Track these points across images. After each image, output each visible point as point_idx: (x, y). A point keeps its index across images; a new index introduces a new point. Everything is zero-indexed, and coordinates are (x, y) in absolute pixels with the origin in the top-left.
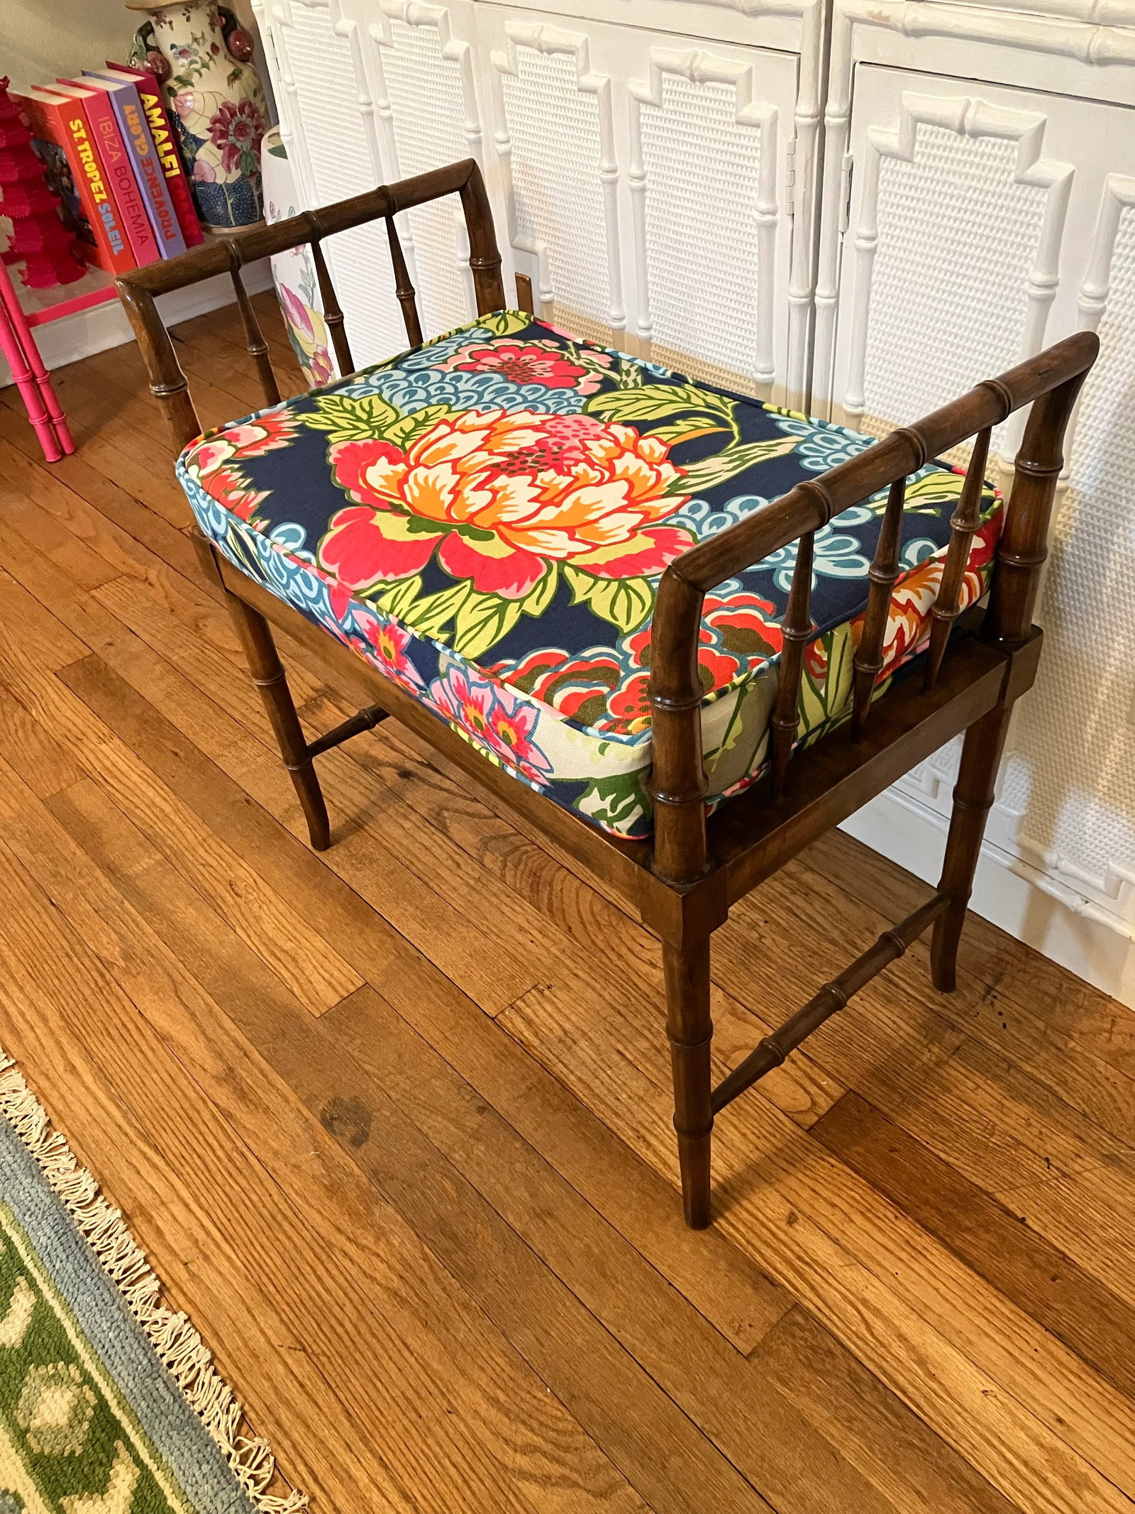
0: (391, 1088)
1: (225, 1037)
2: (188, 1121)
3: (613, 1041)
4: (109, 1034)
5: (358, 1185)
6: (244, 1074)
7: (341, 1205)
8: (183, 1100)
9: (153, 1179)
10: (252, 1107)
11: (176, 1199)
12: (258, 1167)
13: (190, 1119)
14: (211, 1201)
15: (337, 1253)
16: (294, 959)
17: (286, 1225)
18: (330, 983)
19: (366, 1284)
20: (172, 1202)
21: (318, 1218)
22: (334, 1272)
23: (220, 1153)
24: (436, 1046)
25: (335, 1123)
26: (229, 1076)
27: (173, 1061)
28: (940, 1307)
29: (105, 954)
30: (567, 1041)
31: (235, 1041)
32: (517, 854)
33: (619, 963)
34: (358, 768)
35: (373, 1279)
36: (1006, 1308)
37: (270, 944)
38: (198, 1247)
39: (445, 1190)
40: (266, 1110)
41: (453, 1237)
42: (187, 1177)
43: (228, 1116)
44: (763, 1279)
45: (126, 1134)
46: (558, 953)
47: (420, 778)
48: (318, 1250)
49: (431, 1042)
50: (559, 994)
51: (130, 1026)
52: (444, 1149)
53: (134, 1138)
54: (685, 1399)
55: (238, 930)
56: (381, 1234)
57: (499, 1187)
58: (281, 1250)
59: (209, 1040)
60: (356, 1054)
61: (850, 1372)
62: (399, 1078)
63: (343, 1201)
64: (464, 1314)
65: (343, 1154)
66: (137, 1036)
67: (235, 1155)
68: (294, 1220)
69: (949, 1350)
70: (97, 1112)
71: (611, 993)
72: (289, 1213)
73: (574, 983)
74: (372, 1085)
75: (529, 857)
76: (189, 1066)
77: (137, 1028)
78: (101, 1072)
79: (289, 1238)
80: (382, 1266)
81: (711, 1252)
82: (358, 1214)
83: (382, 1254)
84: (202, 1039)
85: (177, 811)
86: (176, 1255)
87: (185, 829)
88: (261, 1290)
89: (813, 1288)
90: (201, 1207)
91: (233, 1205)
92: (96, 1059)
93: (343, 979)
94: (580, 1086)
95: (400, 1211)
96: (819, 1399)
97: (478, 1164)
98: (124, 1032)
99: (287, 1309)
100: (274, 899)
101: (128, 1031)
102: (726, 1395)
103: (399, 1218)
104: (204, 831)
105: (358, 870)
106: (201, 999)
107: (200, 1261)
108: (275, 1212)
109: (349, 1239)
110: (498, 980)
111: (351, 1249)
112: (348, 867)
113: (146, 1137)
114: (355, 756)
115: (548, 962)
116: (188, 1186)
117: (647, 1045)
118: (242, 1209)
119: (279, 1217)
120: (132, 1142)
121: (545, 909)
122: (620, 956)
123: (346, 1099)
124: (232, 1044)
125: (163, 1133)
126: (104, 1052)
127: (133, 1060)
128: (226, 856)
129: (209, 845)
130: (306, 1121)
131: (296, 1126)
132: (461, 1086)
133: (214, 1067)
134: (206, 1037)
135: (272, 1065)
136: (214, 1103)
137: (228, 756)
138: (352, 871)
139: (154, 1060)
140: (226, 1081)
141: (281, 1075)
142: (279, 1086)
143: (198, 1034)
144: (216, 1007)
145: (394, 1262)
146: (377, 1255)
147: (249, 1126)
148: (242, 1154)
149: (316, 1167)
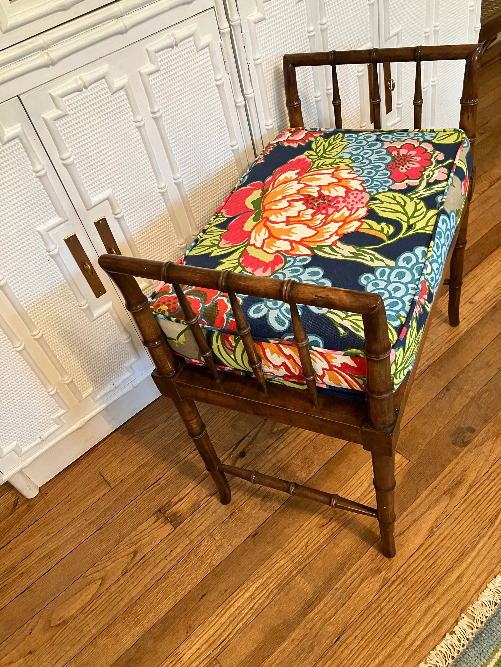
0: (443, 423)
1: (426, 501)
2: (479, 504)
5: (493, 426)
6: (446, 486)
8: (467, 511)
10: (464, 478)
12: (495, 466)
13: (477, 504)
23: (492, 484)
24: (419, 410)
26: (450, 492)
27: (445, 522)
29: (377, 587)
31: (428, 495)
39: (487, 396)
40: (464, 471)
43: (471, 487)
44: (495, 308)
45: (493, 533)
47: (247, 447)
49: (417, 412)
51: (426, 553)
52: (469, 399)
53: (493, 529)
57: (481, 379)
59: (429, 508)
60: (428, 440)
62: (438, 421)
65: (480, 435)
66: (433, 546)
67: (491, 478)
70: (484, 552)
74: (443, 430)
76: (446, 513)
84: (429, 512)
85: (259, 578)
87: (276, 567)
92: (451, 565)
94: (429, 361)
97: (473, 387)
98: (431, 555)
101: (430, 553)
105: (313, 463)
112: (310, 469)
120: (496, 529)
123: (452, 439)
124: (430, 496)
125: (488, 514)
126: (446, 562)
127: (448, 545)
128: (301, 535)
129: (290, 548)
130: (467, 452)
131: (470, 456)
132: (437, 398)
133: (445, 501)
134: (428, 510)
135: (439, 475)
136: (466, 494)
137: (211, 560)
138: (314, 466)
139: (446, 533)
140: (452, 493)
141: (444, 469)
142: (451, 468)
143: (427, 514)
144: (408, 511)
147: (475, 476)
148: (490, 475)
149: (488, 444)
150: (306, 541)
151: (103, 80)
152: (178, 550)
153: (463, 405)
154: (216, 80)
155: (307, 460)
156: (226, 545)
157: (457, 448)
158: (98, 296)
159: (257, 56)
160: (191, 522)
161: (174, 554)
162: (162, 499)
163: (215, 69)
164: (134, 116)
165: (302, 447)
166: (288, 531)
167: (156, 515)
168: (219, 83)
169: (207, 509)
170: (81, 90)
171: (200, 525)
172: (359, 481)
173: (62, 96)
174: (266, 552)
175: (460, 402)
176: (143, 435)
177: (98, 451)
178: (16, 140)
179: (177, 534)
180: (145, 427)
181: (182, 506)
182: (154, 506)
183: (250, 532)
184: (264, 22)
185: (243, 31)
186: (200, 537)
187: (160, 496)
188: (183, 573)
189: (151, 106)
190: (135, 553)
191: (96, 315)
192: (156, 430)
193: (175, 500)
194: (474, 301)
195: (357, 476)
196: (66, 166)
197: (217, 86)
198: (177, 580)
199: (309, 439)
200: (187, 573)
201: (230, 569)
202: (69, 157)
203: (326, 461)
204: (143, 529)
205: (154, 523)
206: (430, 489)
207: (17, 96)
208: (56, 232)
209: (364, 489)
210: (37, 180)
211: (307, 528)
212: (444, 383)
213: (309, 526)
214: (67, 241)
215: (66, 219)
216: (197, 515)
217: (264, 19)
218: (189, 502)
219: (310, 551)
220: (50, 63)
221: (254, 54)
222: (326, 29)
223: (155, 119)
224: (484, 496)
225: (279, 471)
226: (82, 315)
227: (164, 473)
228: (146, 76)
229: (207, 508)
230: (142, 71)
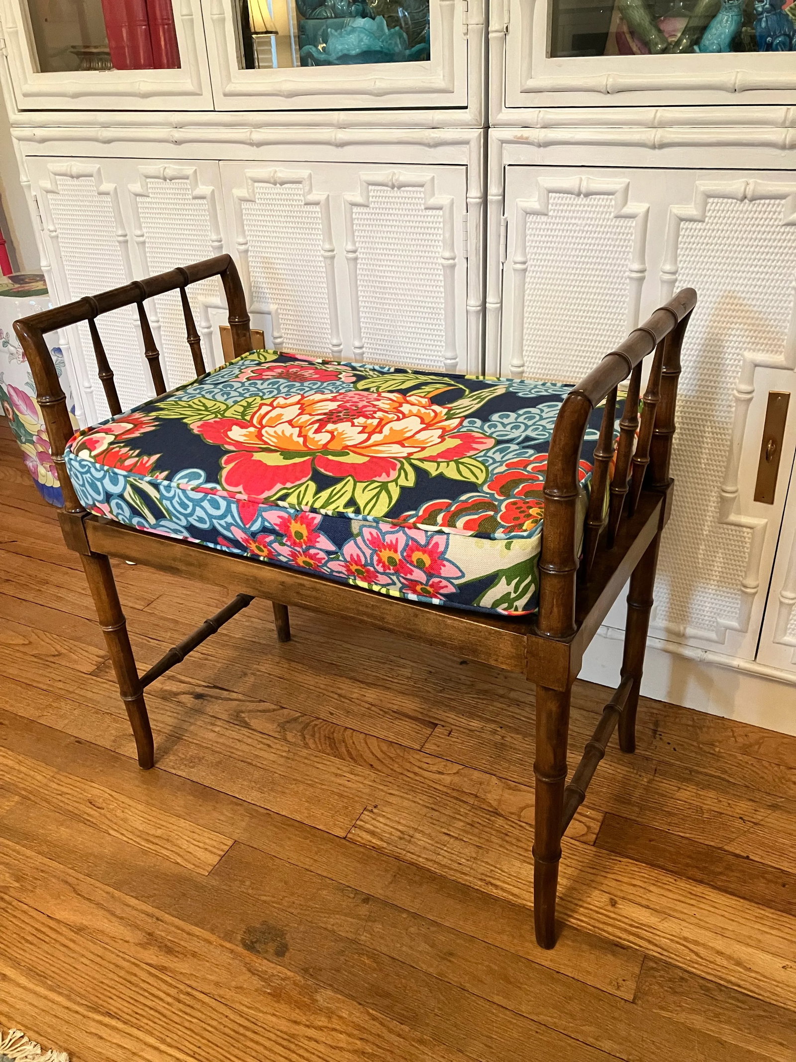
0: (289, 907)
1: (134, 912)
3: (438, 828)
4: (27, 941)
5: (295, 984)
6: (163, 934)
7: (288, 1003)
8: (117, 970)
9: (117, 1039)
10: (180, 956)
11: (144, 1047)
12: (206, 999)
13: (130, 982)
14: (176, 1038)
15: (302, 1040)
16: (168, 840)
17: (248, 1034)
18: (206, 849)
20: (143, 1050)
21: (274, 1019)
23: (169, 1000)
24: (312, 868)
25: (257, 945)
26: (151, 940)
27: (95, 944)
28: (731, 926)
30: (406, 837)
31: (144, 912)
32: (310, 728)
33: (417, 778)
34: (159, 700)
35: (341, 1049)
36: (768, 913)
37: (143, 835)
39: (365, 964)
40: (194, 955)
41: (387, 995)
42: (147, 1027)
43: (163, 969)
44: (614, 947)
45: (77, 1012)
46: (370, 783)
47: (212, 697)
48: (285, 1043)
49: (306, 867)
50: (385, 809)
51: (43, 929)
52: (351, 936)
53: (85, 1013)
54: (607, 1045)
55: (111, 832)
56: (330, 1014)
57: (404, 949)
58: (254, 1054)
59: (122, 918)
60: (250, 891)
61: (701, 987)
62: (292, 899)
63: (290, 1001)
64: (421, 1047)
65: (273, 965)
66: (54, 935)
67: (182, 996)
68: (255, 1027)
69: (750, 950)
70: (41, 1003)
71: (422, 798)
72: (247, 1024)
73: (391, 799)
74: (273, 909)
75: (319, 728)
76: (111, 943)
77: (51, 928)
78: (32, 972)
79: (257, 1043)
80: (342, 1036)
81: (573, 941)
82: (306, 1005)
83: (338, 1027)
84: (114, 919)
85: (20, 762)
87: (32, 774)
89: (650, 942)
91: (197, 1034)
92: (23, 964)
93: (215, 844)
94: (430, 863)
95: (337, 991)
96: (693, 1011)
97: (382, 938)
98: (41, 936)
100: (132, 803)
101: (44, 933)
102: (633, 1032)
103: (340, 997)
104: (50, 771)
105: (191, 767)
106: (100, 892)
108: (236, 1027)
109: (308, 1026)
110: (336, 812)
111: (311, 1032)
112: (182, 767)
113: (95, 1010)
114: (153, 693)
115: (367, 791)
116: (151, 1034)
117: (462, 824)
118: (206, 1034)
119: (242, 1030)
120: (84, 1016)
121: (347, 758)
122: (415, 774)
123: (258, 926)
124: (143, 915)
125: (110, 1001)
126: (28, 956)
127: (57, 953)
128: (78, 784)
129: (59, 780)
130: (232, 951)
131: (225, 958)
132: (344, 889)
133: (134, 937)
134: (117, 917)
135: (184, 920)
136: (147, 964)
137: (47, 716)
138: (187, 769)
139: (77, 948)
140: (150, 944)
141: (196, 925)
142: (198, 934)
143: (109, 916)
145: (350, 1030)
146: (334, 1030)
147: (184, 971)
148: (188, 994)
149: (255, 982)
150: (70, 791)
151: (300, 186)
152: (61, 686)
153: (336, 929)
154: (444, 258)
155: (196, 761)
156: (66, 721)
157: (239, 936)
159: (521, 259)
161: (56, 684)
165: (218, 749)
166: (85, 771)
168: (447, 262)
170: (276, 184)
172: (164, 824)
173: (255, 181)
174: (54, 759)
175: (341, 924)
178: (204, 200)
179: (82, 678)
183: (82, 736)
184: (544, 219)
186: (77, 697)
188: (31, 698)
189: (348, 242)
190: (59, 654)
195: (174, 820)
196: (239, 251)
197: (444, 265)
198: (23, 696)
199: (233, 753)
200: (31, 702)
201: (34, 734)
202: (244, 244)
203: (195, 780)
205: (97, 656)
206: (156, 912)
207: (218, 160)
208: (215, 313)
209: (152, 832)
210: (211, 249)
211: (88, 788)
212: (379, 892)
214: (222, 330)
217: (546, 215)
219: (54, 800)
228: (350, 205)
230: (347, 197)
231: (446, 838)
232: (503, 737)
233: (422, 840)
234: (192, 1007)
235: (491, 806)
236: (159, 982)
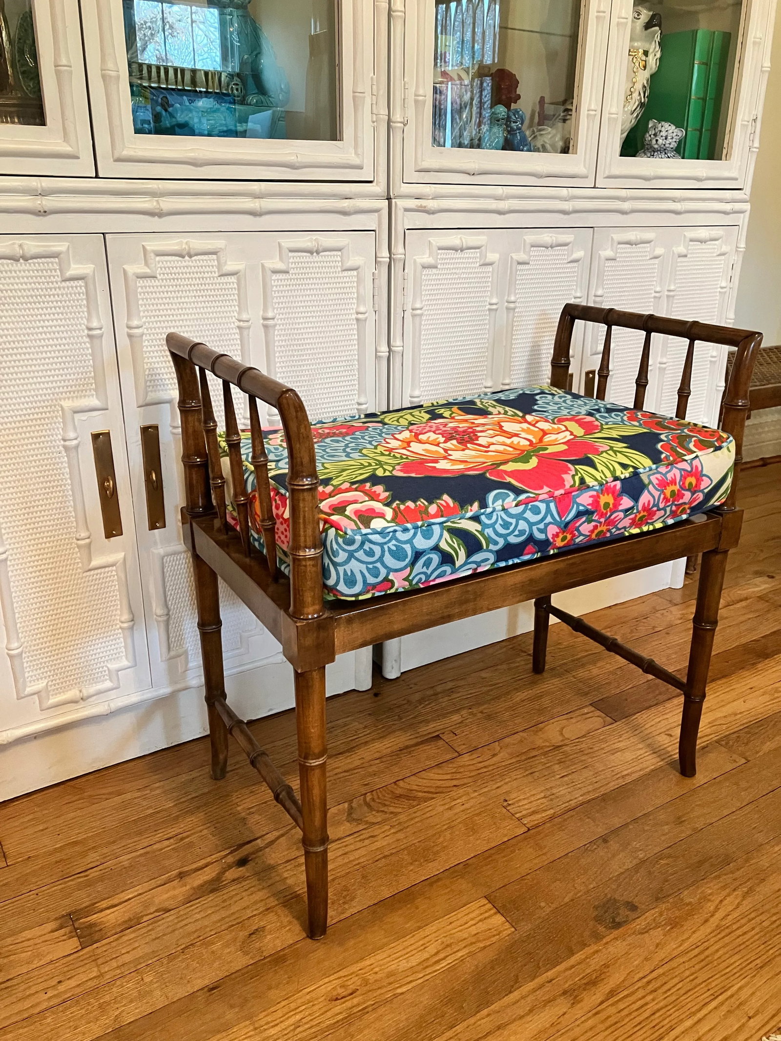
0: (587, 887)
1: (529, 999)
2: (619, 1025)
3: (553, 778)
5: (669, 910)
6: (570, 983)
7: (686, 920)
8: (597, 1030)
10: (603, 977)
12: (660, 971)
13: (616, 1023)
14: (693, 1003)
15: (724, 923)
16: (448, 946)
18: (481, 920)
19: (743, 908)
22: (738, 925)
23: (649, 998)
24: (550, 860)
26: (573, 994)
30: (550, 797)
31: (534, 990)
32: (372, 804)
33: (490, 768)
37: (424, 964)
38: (734, 1011)
39: (668, 864)
40: (606, 966)
41: (701, 863)
42: (673, 1022)
43: (612, 993)
46: (476, 794)
47: (253, 853)
48: (723, 934)
49: (546, 862)
50: (512, 797)
52: (635, 862)
55: (399, 991)
56: (705, 899)
58: (727, 956)
59: (531, 1011)
60: (554, 906)
61: (746, 733)
62: (579, 882)
63: (684, 918)
64: (751, 862)
65: (644, 917)
67: (650, 987)
68: (701, 948)
71: (513, 775)
72: (697, 951)
73: (505, 789)
74: (584, 897)
75: (379, 798)
76: (559, 1027)
80: (728, 900)
82: (692, 910)
83: (720, 899)
84: (529, 1018)
86: (743, 1025)
88: (761, 967)
90: (700, 1010)
91: (695, 987)
93: (477, 912)
94: (584, 797)
95: (687, 887)
97: (647, 846)
99: (771, 952)
100: (368, 962)
103: (691, 888)
104: (244, 1029)
107: (746, 1008)
109: (712, 916)
110: (495, 823)
111: (719, 915)
112: (346, 906)
115: (482, 799)
116: (682, 1021)
117: (557, 766)
118: (697, 981)
119: (702, 957)
121: (435, 796)
122: (485, 767)
123: (596, 913)
124: (538, 992)
128: (293, 1006)
129: (267, 1024)
131: (620, 946)
132: (586, 849)
133: (562, 1005)
134: (527, 1014)
135: (561, 962)
136: (600, 1004)
137: (123, 1011)
138: (354, 903)
140: (576, 997)
141: (573, 954)
142: (583, 957)
143: (524, 1020)
144: (493, 1007)
145: (724, 893)
146: (721, 901)
147: (622, 979)
148: (649, 982)
149: (656, 934)
150: (298, 1017)
151: (214, 257)
152: (73, 983)
153: (626, 867)
154: (358, 313)
155: (345, 893)
156: (158, 993)
157: (601, 929)
158: (109, 535)
159: (418, 306)
160: (114, 944)
161: (61, 988)
162: (82, 899)
163: (360, 299)
164: (239, 313)
165: (344, 872)
166: (273, 994)
167: (59, 921)
168: (360, 316)
169: (150, 930)
170: (183, 257)
171: (128, 952)
172: (421, 942)
173: (159, 254)
174: (222, 1021)
175: (622, 862)
176: (96, 801)
177: (11, 809)
178: (80, 282)
179: (81, 959)
180: (104, 791)
181: (110, 918)
182: (66, 906)
183: (207, 982)
184: (434, 271)
185: (406, 271)
186: (118, 971)
187: (82, 894)
188: (64, 1021)
189: (265, 309)
191: (95, 563)
192: (118, 799)
193: (104, 904)
194: (673, 734)
195: (422, 933)
196: (130, 336)
197: (358, 320)
198: (49, 1029)
199: (359, 864)
200: (71, 1024)
201: (148, 1033)
202: (138, 327)
203: (376, 902)
204: (29, 937)
205: (52, 931)
206: (538, 981)
207: (103, 234)
208: (84, 418)
209: (426, 955)
210: (87, 340)
211: (308, 997)
212: (601, 831)
213: (313, 995)
214: (96, 437)
215: (104, 406)
216: (130, 935)
217: (436, 267)
218: (124, 912)
219: (299, 1036)
220: (157, 211)
221: (414, 301)
222: (514, 309)
223: (266, 327)
224: (630, 1014)
225: (292, 898)
226: (75, 556)
227: (103, 861)
228: (269, 273)
229: (150, 927)
230: (266, 265)
231: (566, 779)
232: (481, 712)
233: (562, 791)
234: (665, 983)
235: (549, 747)
236: (625, 1000)
